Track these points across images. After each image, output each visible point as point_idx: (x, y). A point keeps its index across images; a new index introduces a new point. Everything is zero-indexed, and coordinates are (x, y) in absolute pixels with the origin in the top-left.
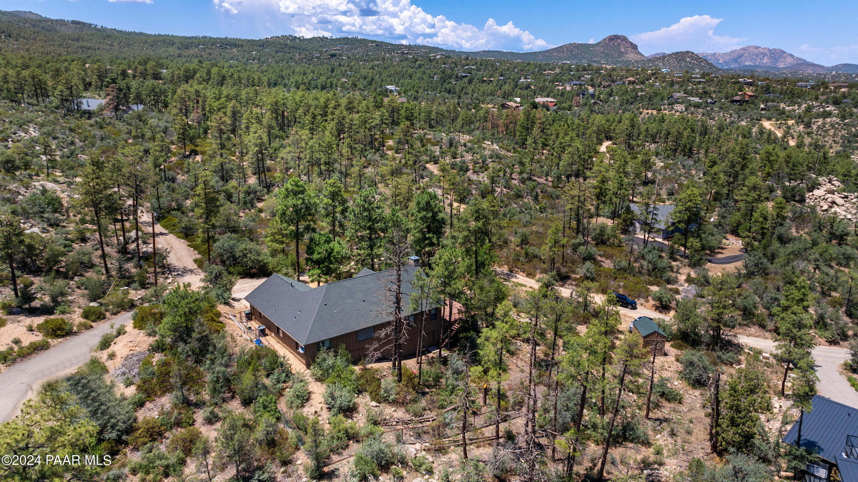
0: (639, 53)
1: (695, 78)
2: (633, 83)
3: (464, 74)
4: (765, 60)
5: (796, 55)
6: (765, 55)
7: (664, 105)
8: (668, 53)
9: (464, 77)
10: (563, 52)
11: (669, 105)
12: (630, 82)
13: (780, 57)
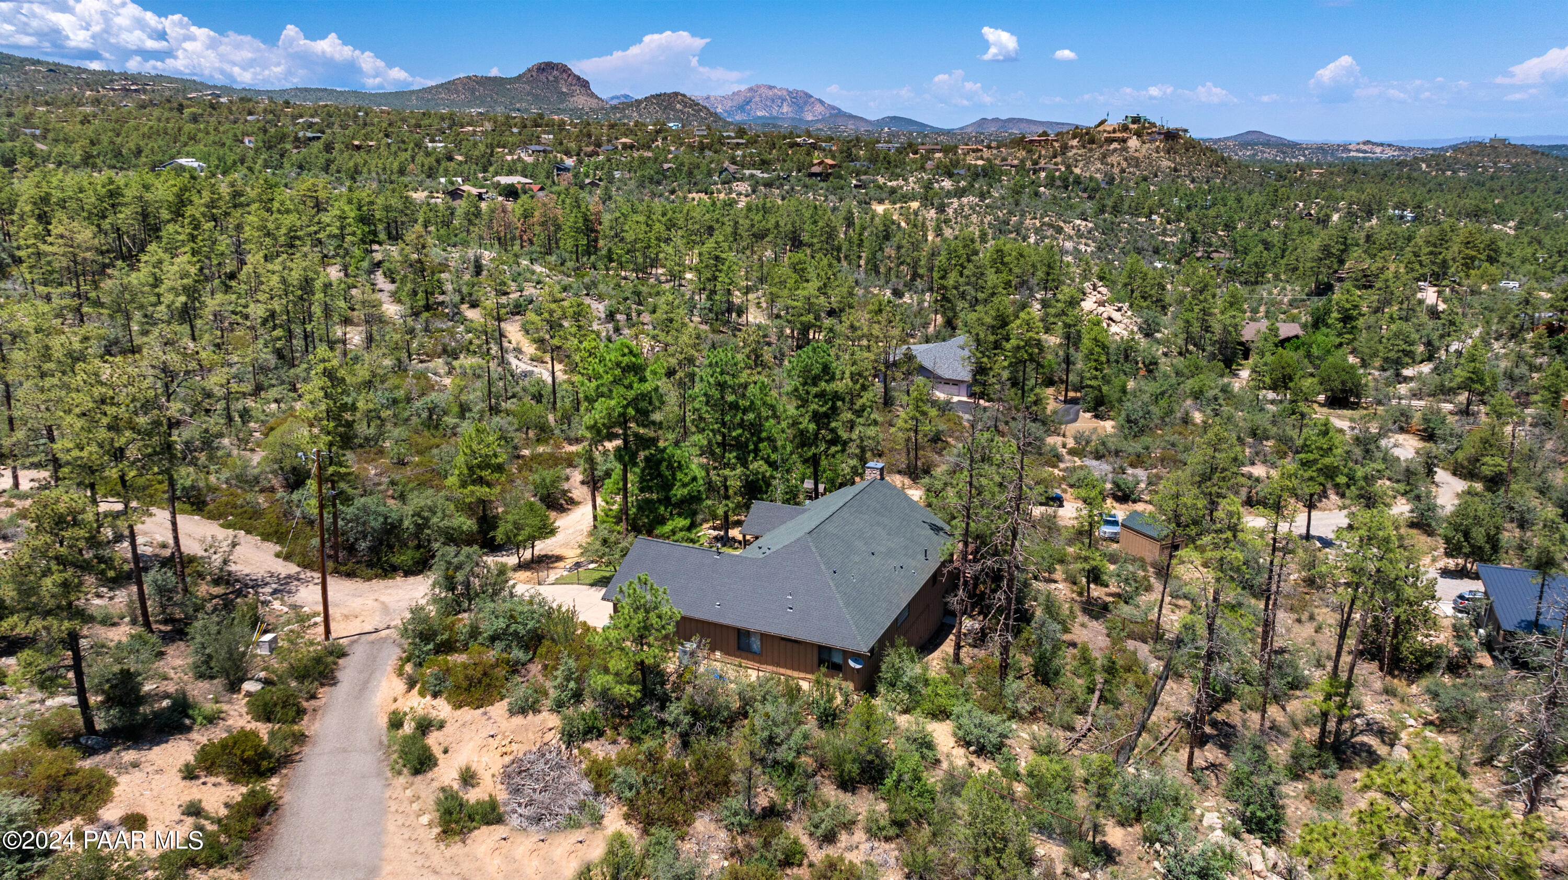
0: (593, 95)
1: (729, 137)
2: (632, 147)
3: (309, 135)
4: (785, 109)
5: (828, 101)
6: (783, 100)
7: (715, 183)
8: (639, 95)
9: (310, 139)
10: (457, 92)
11: (723, 183)
12: (625, 147)
13: (805, 103)
